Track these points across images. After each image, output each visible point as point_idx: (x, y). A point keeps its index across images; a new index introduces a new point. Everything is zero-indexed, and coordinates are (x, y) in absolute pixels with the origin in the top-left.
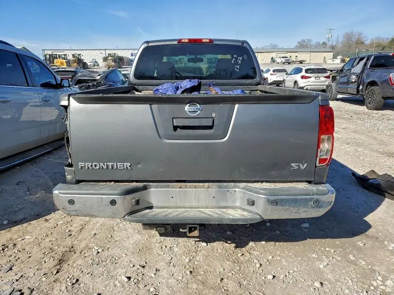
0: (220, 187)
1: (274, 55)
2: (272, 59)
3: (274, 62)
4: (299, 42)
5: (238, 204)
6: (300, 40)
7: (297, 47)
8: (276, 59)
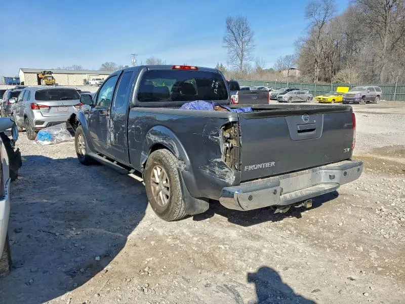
0: (313, 171)
1: (86, 77)
2: (85, 80)
3: (88, 83)
4: (103, 65)
5: (322, 181)
6: (104, 63)
7: (102, 70)
8: (89, 81)
